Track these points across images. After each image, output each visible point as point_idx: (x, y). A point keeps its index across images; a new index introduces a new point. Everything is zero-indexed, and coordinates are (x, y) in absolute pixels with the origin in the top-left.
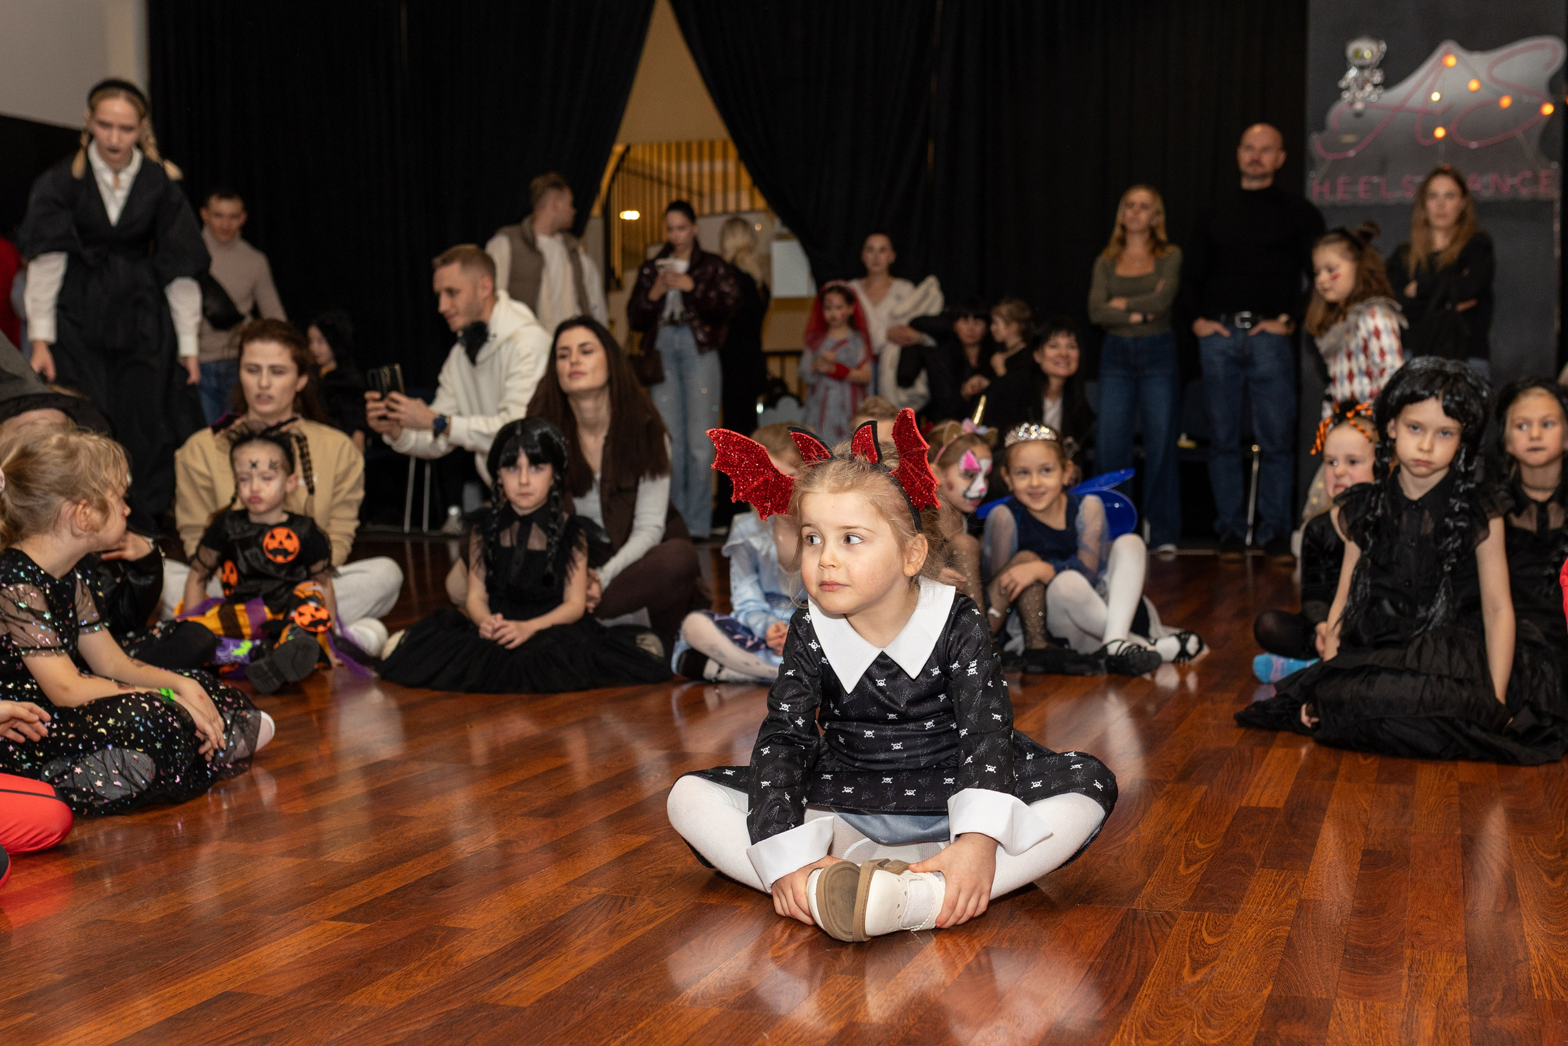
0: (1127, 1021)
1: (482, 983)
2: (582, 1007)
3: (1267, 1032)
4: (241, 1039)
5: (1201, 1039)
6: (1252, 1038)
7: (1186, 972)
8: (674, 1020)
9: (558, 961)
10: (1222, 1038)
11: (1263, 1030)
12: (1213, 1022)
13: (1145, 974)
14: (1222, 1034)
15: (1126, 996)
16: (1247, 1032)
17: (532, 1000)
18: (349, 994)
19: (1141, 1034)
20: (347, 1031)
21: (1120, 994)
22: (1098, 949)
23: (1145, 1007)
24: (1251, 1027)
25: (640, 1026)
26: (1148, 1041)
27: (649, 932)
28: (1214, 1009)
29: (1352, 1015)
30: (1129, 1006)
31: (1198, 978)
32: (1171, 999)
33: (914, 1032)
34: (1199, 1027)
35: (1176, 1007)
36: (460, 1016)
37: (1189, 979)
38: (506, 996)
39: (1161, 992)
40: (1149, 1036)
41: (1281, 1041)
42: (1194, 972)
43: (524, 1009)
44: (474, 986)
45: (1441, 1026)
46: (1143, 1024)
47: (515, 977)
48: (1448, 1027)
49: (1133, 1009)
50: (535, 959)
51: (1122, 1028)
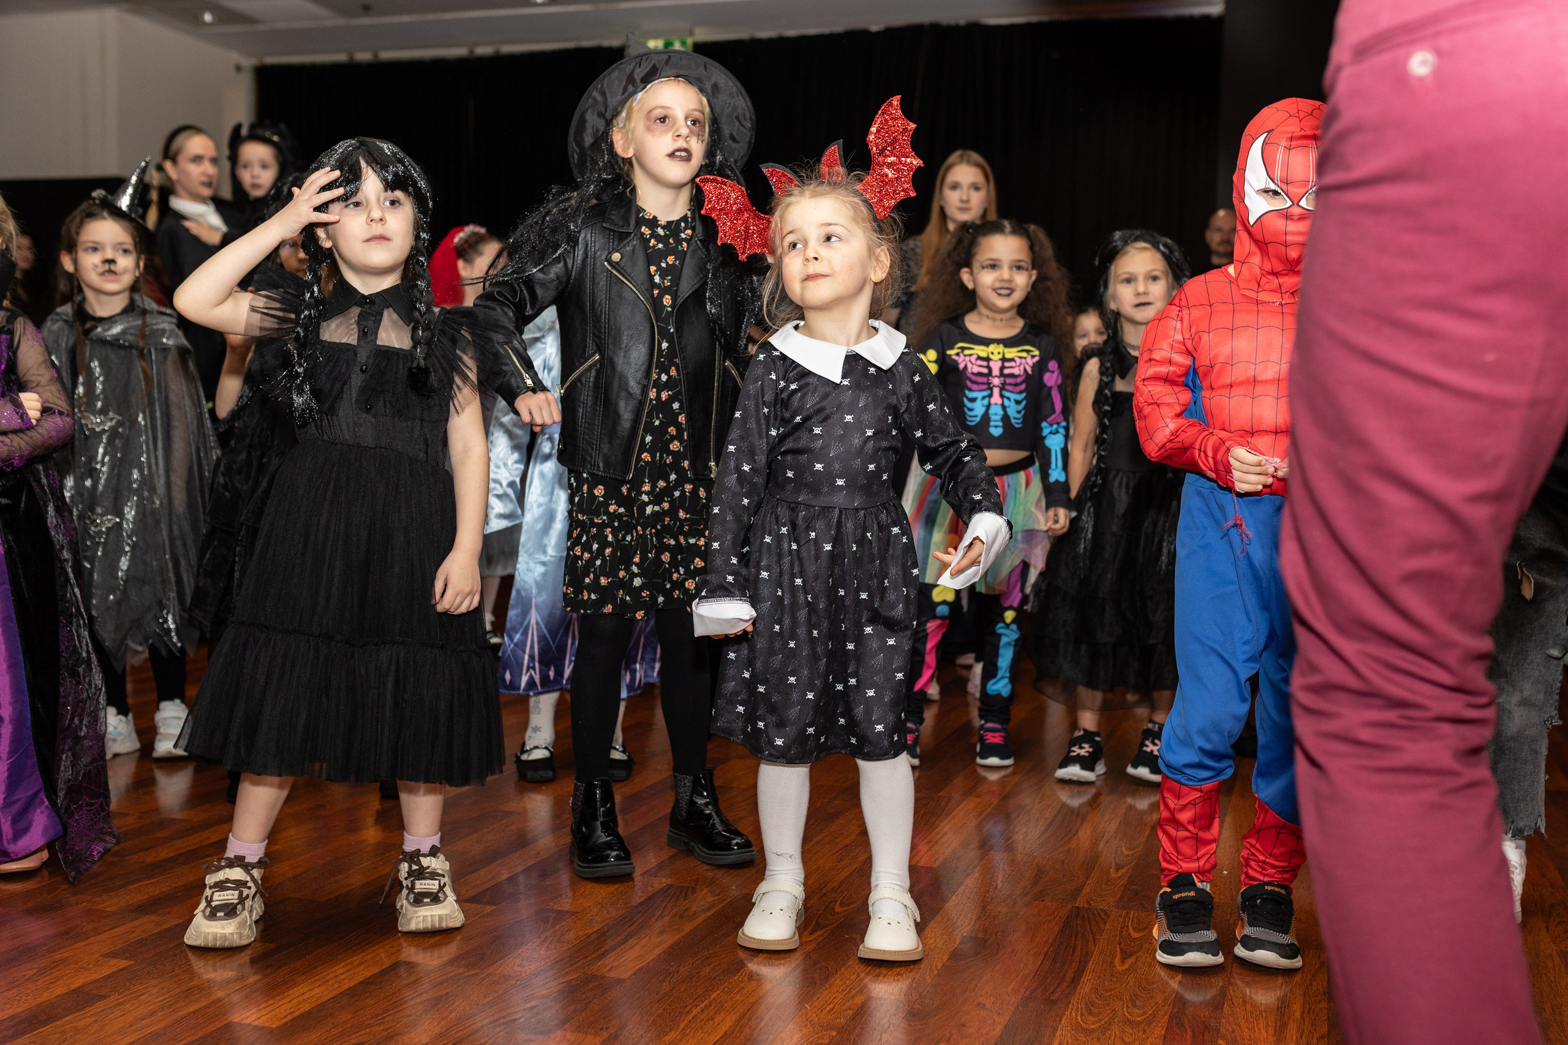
0: (1074, 1001)
1: (590, 958)
2: (668, 979)
3: (1178, 1012)
4: (418, 1001)
5: (1129, 1017)
6: (1167, 1017)
7: (1117, 961)
8: (738, 992)
9: (644, 942)
10: (1145, 1016)
11: (1175, 1010)
12: (1138, 1003)
13: (1086, 963)
14: (1144, 1013)
15: (1073, 979)
16: (1163, 1013)
17: (630, 973)
18: (492, 964)
19: (1085, 1012)
20: (495, 995)
21: (1068, 978)
22: (1050, 940)
23: (1087, 990)
24: (1166, 1008)
25: (713, 996)
26: (1090, 1017)
27: (710, 918)
28: (1139, 993)
29: (1241, 1000)
30: (1075, 988)
31: (1126, 967)
32: (1107, 983)
33: (916, 1006)
34: (1128, 1007)
35: (1110, 990)
36: (578, 985)
37: (1119, 967)
38: (610, 970)
39: (1099, 977)
40: (1090, 1014)
41: (1189, 1020)
42: (1123, 961)
43: (625, 980)
44: (584, 961)
45: (1306, 1011)
46: (1086, 1003)
47: (615, 952)
48: (1311, 1011)
49: (1078, 991)
50: (626, 940)
51: (1070, 1006)
